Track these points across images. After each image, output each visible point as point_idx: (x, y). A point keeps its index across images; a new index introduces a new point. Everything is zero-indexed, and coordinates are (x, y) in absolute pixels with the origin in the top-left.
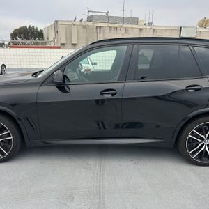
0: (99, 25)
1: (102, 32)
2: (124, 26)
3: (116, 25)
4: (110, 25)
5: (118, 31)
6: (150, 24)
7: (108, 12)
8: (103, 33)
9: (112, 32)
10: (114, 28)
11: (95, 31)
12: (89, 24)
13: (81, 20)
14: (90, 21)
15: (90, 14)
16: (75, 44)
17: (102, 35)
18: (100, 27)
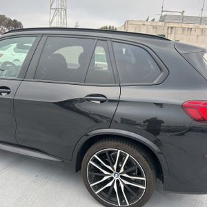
1: (173, 32)
2: (201, 27)
3: (191, 26)
4: (184, 25)
5: (193, 32)
7: (183, 12)
8: (175, 34)
9: (186, 32)
10: (188, 28)
12: (161, 24)
13: (153, 20)
14: (162, 21)
15: (164, 14)
17: (173, 35)
18: (172, 28)
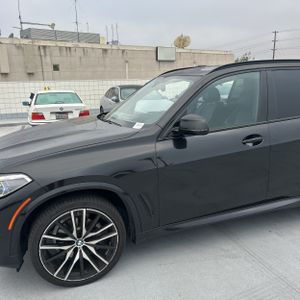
0: (42, 43)
1: (48, 53)
2: (81, 45)
3: (69, 45)
4: (60, 44)
5: (73, 53)
6: (115, 43)
7: (53, 25)
8: (51, 56)
9: (64, 52)
10: (66, 48)
11: (37, 53)
12: (26, 41)
13: (12, 36)
14: (27, 38)
15: (25, 27)
16: (6, 74)
18: (44, 47)
